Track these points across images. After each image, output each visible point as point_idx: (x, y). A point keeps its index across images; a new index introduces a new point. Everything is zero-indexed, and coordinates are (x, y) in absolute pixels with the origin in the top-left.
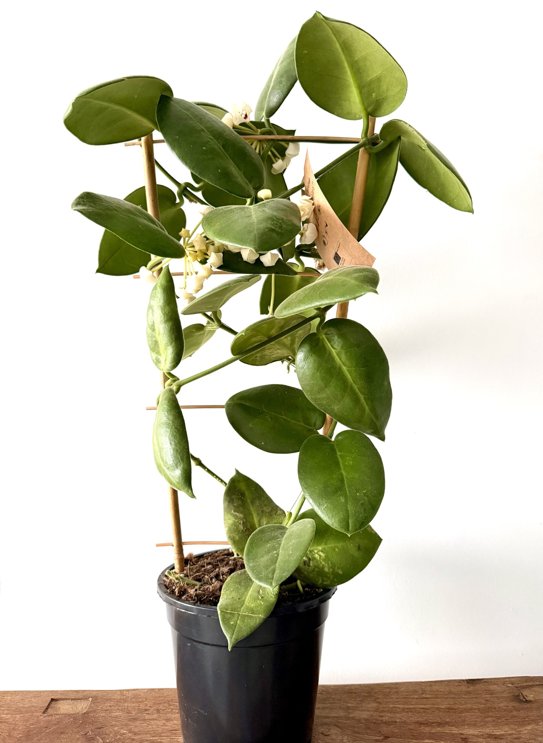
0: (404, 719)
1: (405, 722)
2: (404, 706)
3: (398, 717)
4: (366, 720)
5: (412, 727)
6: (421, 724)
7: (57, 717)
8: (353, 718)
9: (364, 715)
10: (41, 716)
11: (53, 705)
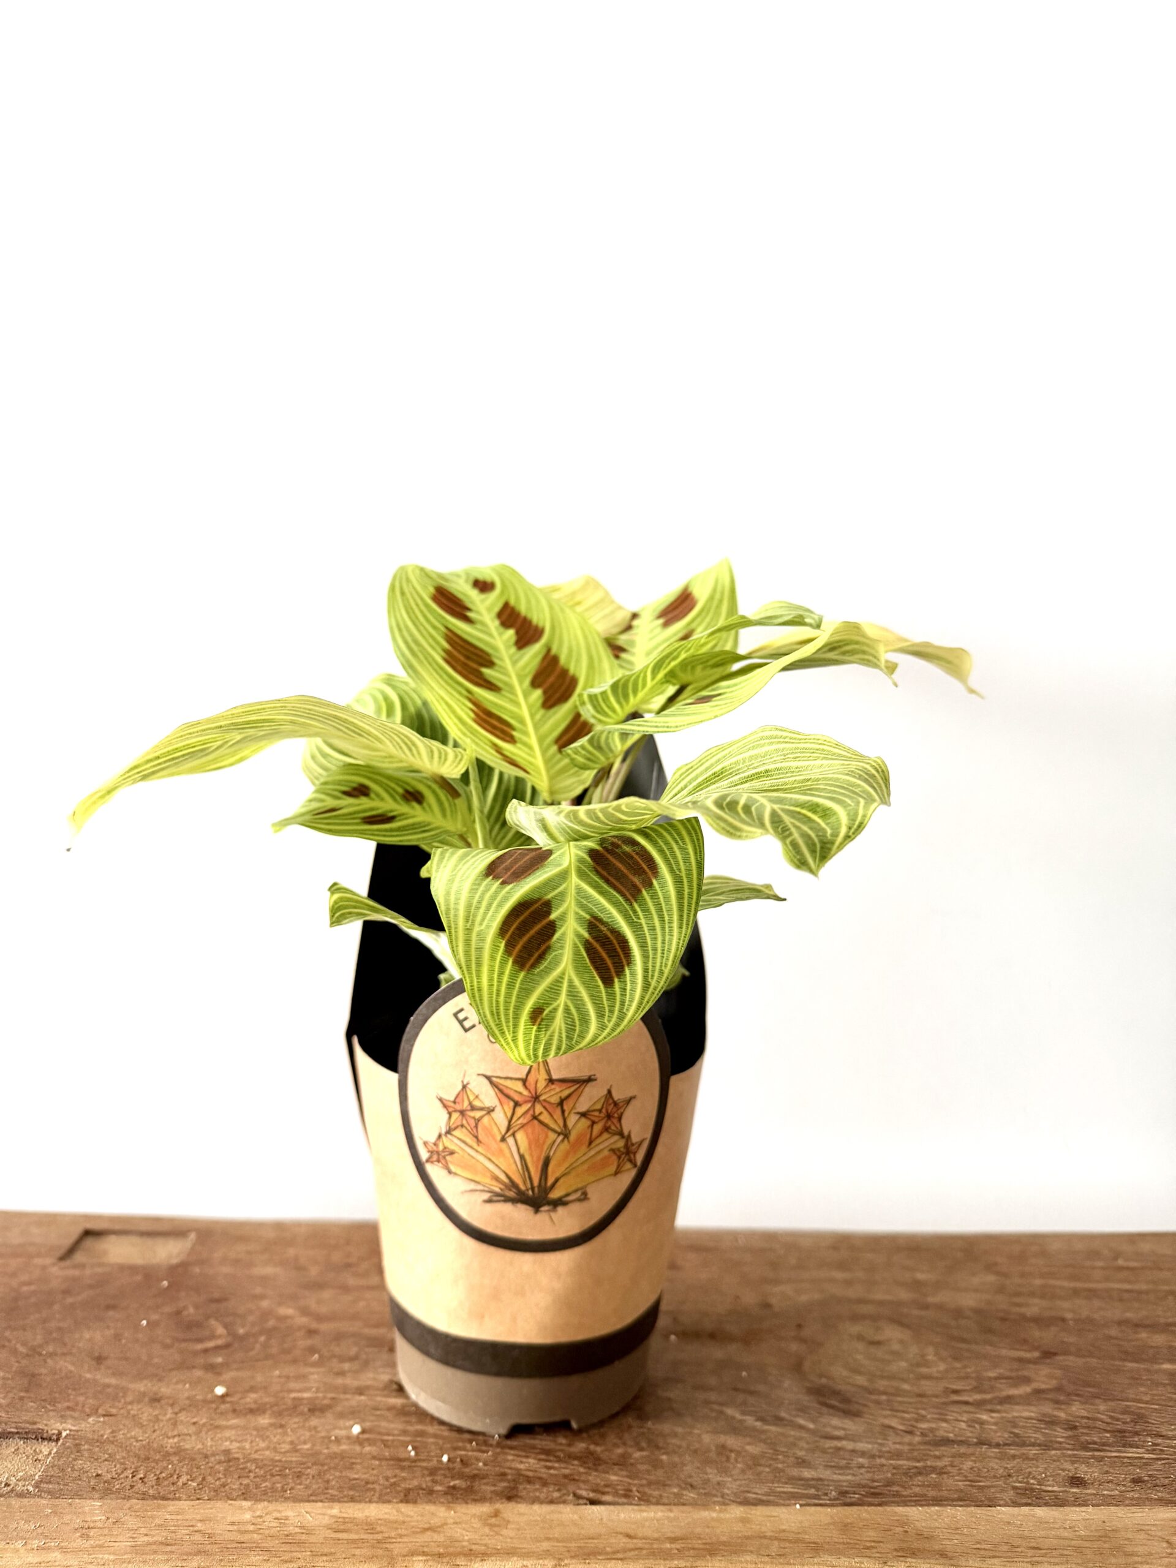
0: (1085, 1313)
1: (1090, 1321)
2: (1073, 1285)
3: (1066, 1308)
4: (977, 1311)
5: (1114, 1332)
6: (1137, 1326)
7: (99, 1270)
8: (940, 1307)
9: (968, 1301)
10: (54, 1264)
11: (89, 1242)
